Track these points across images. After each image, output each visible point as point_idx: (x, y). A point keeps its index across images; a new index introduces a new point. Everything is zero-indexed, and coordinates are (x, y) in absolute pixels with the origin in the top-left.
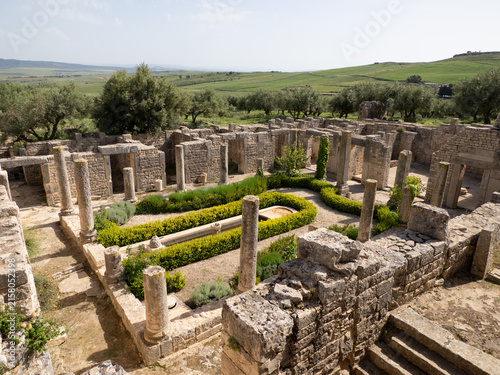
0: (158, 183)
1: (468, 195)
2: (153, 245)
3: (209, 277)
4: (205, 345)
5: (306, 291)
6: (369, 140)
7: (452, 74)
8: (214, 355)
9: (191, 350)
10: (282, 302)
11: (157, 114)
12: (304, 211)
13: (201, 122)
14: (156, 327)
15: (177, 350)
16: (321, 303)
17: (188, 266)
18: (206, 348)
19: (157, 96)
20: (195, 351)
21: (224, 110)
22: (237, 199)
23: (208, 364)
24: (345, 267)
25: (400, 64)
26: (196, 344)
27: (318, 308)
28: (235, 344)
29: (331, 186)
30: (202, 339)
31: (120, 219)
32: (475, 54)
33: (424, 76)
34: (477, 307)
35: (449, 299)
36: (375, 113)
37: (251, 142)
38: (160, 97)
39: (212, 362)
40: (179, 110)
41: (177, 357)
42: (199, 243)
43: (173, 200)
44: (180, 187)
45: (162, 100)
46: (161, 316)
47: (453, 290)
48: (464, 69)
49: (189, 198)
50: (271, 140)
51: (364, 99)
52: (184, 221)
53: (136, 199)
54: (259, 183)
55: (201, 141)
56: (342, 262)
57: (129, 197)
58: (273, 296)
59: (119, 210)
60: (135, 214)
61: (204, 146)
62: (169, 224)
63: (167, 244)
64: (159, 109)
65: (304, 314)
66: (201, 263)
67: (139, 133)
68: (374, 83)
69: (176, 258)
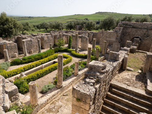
0: (16, 54)
1: (109, 50)
2: (22, 75)
3: (45, 83)
4: (51, 104)
5: (95, 80)
6: (82, 36)
7: (96, 18)
8: (55, 107)
9: (47, 107)
10: (90, 84)
11: (11, 30)
12: (69, 58)
13: (25, 33)
14: (35, 102)
15: (42, 108)
16: (100, 83)
17: (36, 81)
18: (51, 105)
19: (10, 24)
20: (48, 107)
21: (34, 29)
22: (46, 57)
23: (54, 110)
24: (104, 71)
25: (82, 15)
26: (48, 105)
27: (100, 84)
28: (79, 100)
29: (74, 50)
30: (49, 103)
31: (5, 68)
32: (101, 12)
33: (89, 19)
34: (128, 77)
35: (121, 76)
36: (80, 29)
37: (46, 39)
38: (12, 24)
39: (55, 109)
40: (19, 29)
41: (43, 110)
42: (38, 72)
43: (24, 59)
44: (25, 55)
45: (12, 25)
46: (36, 98)
47: (121, 74)
48: (99, 17)
49: (29, 58)
50: (52, 38)
51: (76, 25)
52: (30, 66)
53: (10, 60)
54: (52, 51)
55: (29, 39)
56: (103, 70)
57: (7, 60)
58: (87, 83)
59: (4, 65)
60: (10, 66)
61: (31, 41)
62: (25, 68)
63: (26, 74)
64: (11, 28)
65: (97, 86)
66: (40, 79)
67: (4, 37)
68: (76, 20)
69: (32, 78)
